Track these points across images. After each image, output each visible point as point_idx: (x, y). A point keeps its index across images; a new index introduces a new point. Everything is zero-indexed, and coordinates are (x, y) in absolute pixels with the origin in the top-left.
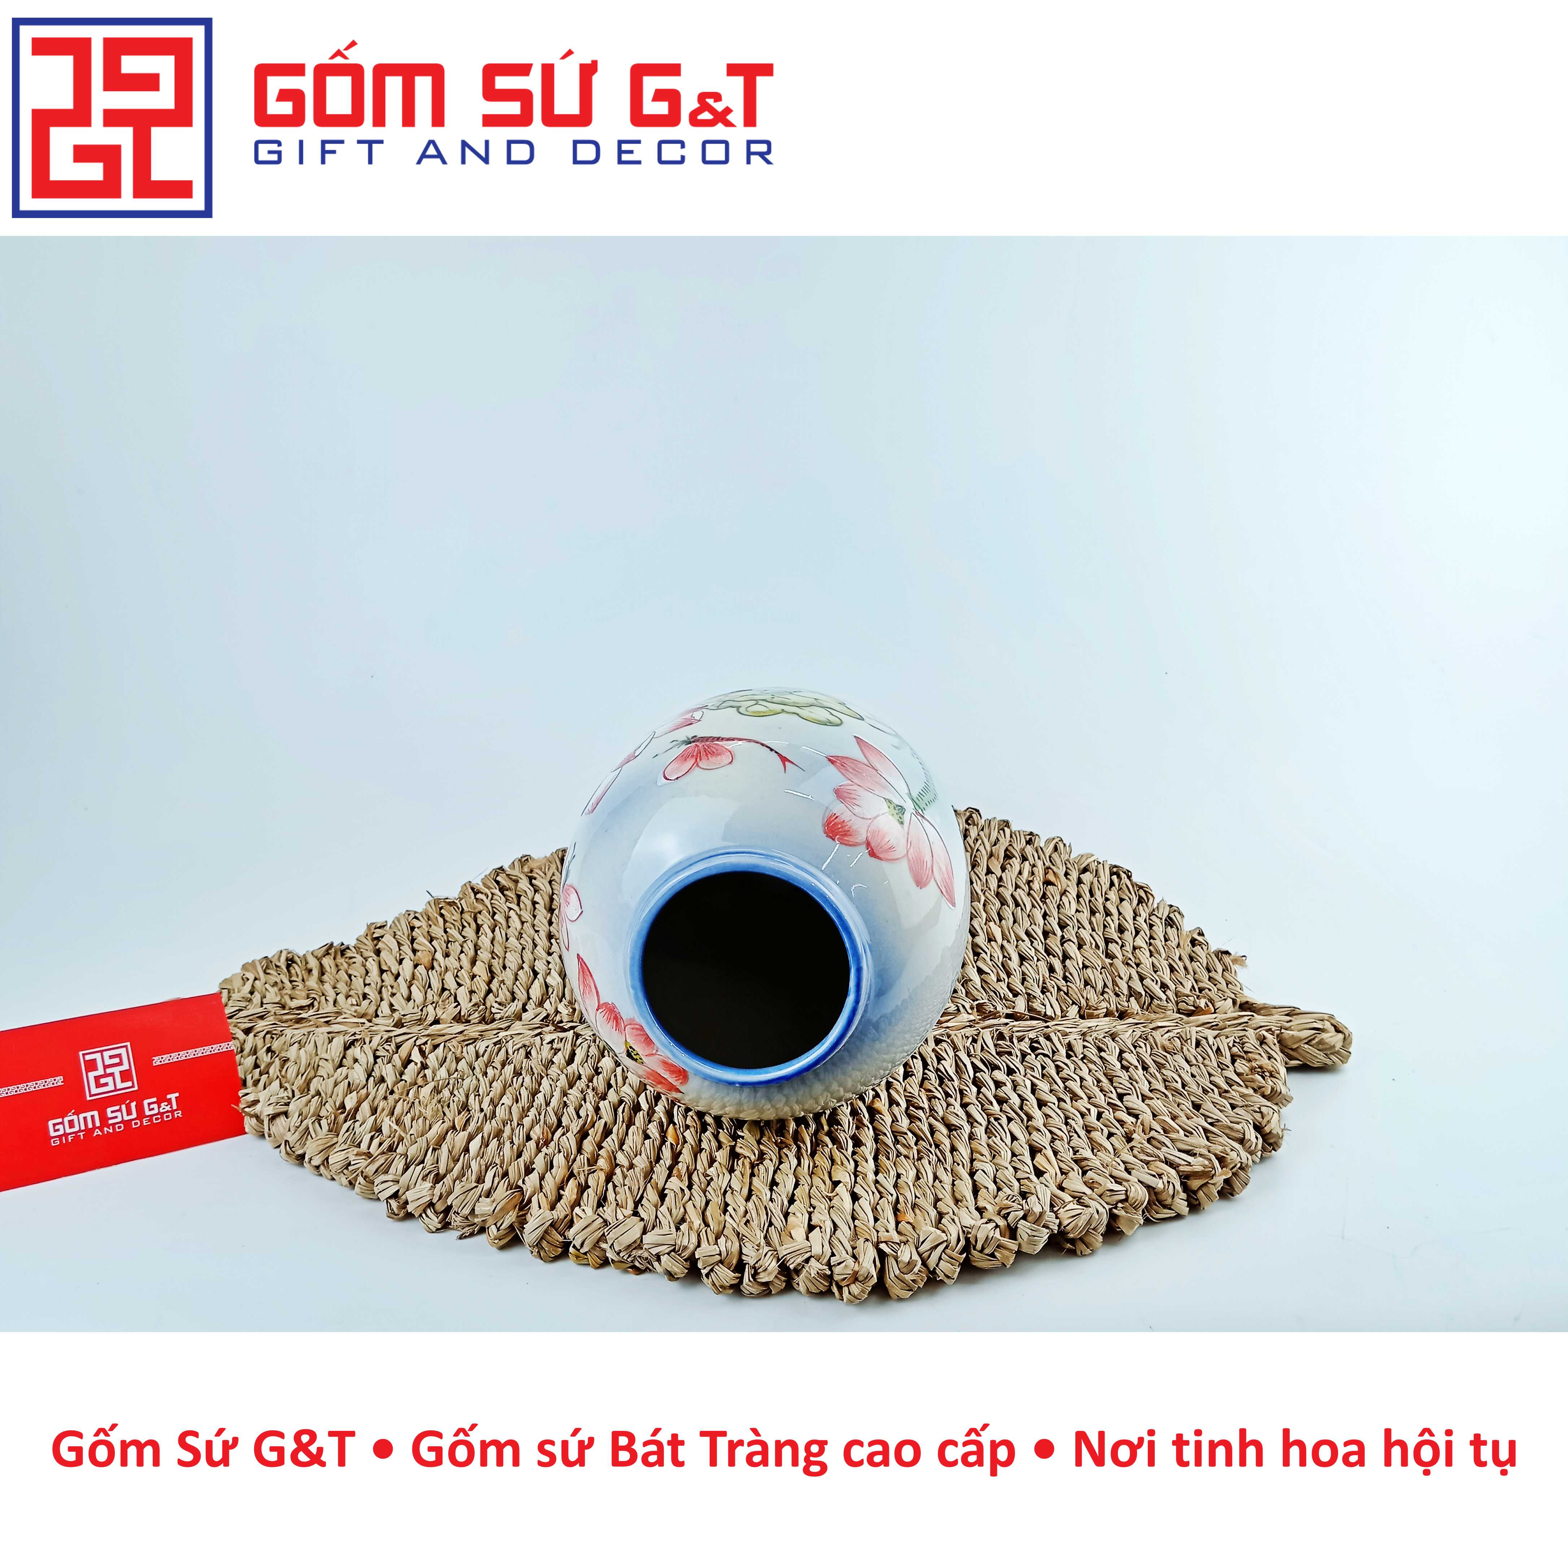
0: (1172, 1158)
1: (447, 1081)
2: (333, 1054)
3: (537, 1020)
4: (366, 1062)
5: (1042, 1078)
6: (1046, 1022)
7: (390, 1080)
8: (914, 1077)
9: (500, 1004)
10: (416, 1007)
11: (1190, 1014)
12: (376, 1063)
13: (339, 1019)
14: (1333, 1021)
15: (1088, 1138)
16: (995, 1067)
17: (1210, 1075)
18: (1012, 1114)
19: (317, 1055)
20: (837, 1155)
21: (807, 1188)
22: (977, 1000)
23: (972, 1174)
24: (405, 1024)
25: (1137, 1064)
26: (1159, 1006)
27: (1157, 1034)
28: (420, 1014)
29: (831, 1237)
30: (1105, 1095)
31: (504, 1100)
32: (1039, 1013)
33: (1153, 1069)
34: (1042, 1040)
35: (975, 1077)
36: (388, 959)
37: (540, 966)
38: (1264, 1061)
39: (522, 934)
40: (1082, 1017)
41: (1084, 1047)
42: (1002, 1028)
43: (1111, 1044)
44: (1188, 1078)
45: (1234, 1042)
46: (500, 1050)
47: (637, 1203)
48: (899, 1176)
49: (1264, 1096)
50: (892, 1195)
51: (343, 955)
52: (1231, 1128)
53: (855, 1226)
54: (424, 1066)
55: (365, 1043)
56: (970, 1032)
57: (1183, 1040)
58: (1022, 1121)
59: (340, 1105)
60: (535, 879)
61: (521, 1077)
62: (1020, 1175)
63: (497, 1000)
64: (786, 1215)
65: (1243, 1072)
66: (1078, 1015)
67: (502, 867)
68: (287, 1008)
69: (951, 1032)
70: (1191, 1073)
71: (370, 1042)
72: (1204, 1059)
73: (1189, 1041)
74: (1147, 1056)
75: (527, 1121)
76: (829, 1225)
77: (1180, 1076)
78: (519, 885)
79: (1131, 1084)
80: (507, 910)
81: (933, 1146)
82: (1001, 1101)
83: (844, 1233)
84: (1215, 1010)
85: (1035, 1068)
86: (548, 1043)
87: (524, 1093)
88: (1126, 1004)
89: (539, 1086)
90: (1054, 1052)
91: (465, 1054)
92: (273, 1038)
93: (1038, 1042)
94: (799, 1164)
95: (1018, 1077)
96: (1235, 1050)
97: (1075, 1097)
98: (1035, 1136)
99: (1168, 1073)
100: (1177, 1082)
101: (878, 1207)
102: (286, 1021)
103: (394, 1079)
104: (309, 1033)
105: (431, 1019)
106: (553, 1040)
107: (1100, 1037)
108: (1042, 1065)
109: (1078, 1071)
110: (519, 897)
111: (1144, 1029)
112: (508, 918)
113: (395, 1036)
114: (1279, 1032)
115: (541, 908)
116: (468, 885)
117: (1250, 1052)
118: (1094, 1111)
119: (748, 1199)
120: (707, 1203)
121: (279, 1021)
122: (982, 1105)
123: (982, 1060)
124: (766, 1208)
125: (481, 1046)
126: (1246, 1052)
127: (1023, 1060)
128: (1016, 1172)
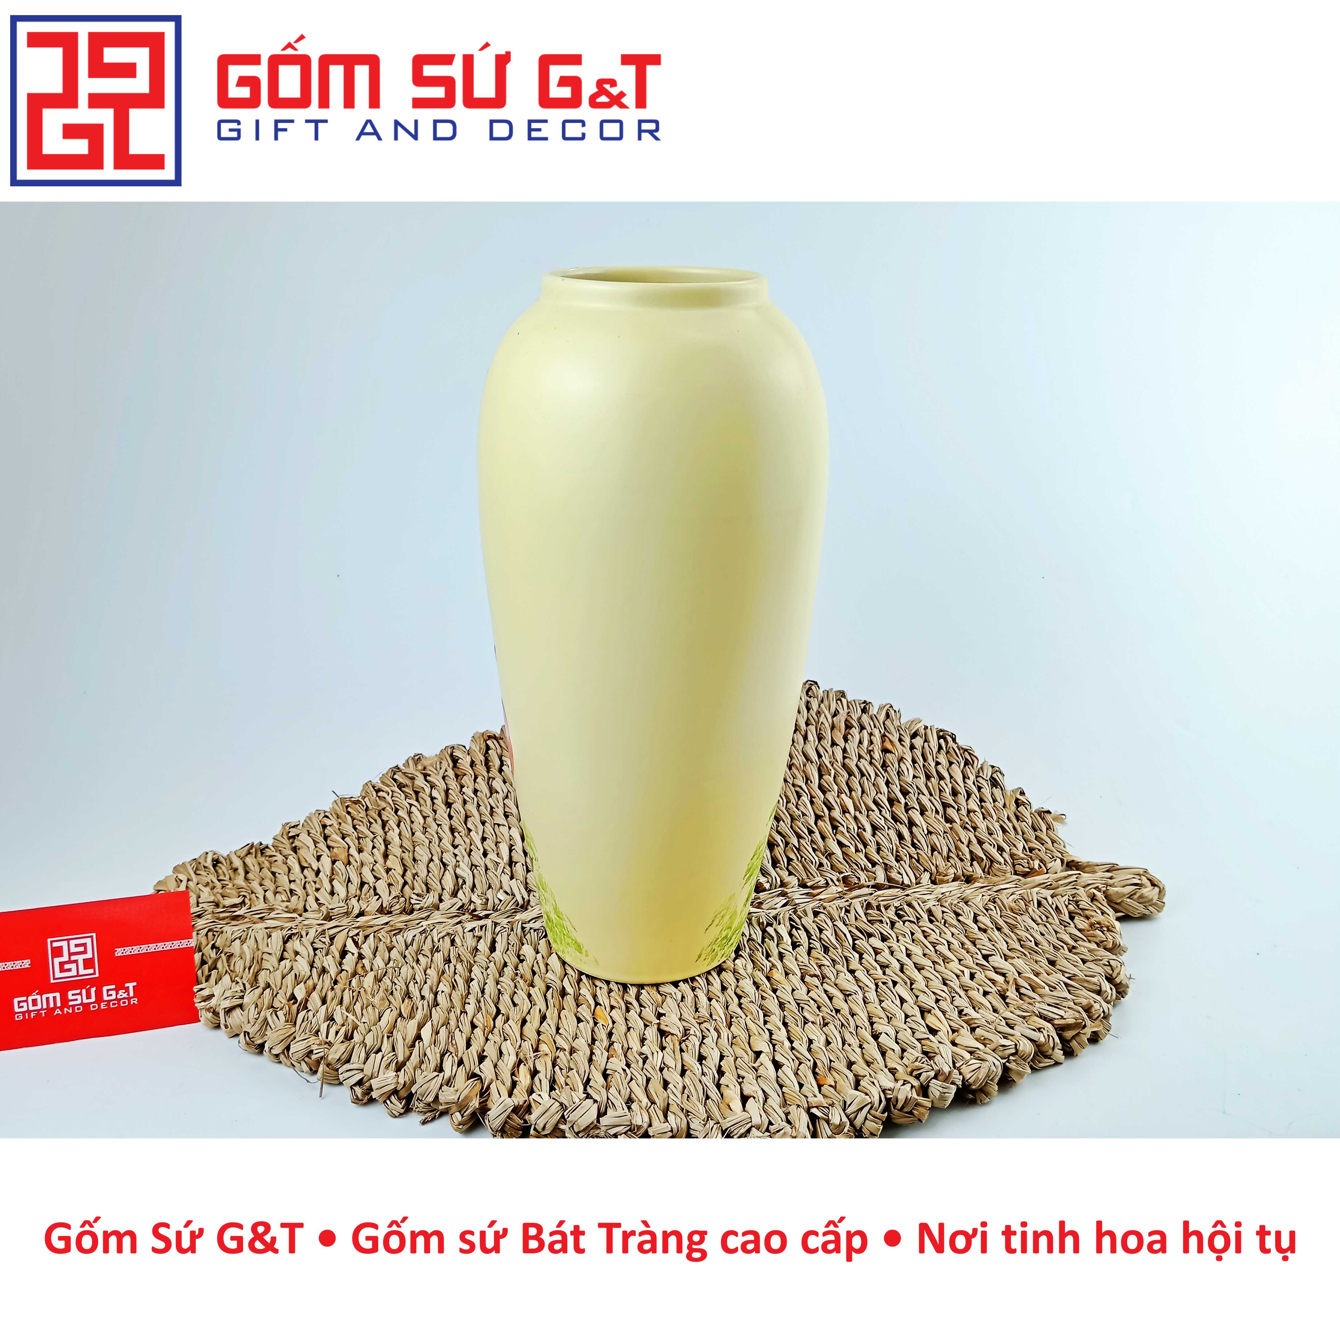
0: (1045, 1012)
1: (385, 970)
2: (274, 948)
3: (454, 910)
4: (307, 955)
5: (913, 942)
6: (904, 889)
7: (333, 970)
8: (801, 947)
9: (418, 895)
10: (341, 901)
11: (1025, 875)
12: (315, 955)
13: (272, 915)
14: (1147, 875)
15: (969, 997)
16: (870, 935)
17: (1056, 932)
18: (896, 979)
19: (259, 950)
20: (751, 1026)
21: (731, 1059)
22: (842, 873)
23: (876, 1037)
24: (333, 918)
25: (993, 927)
26: (999, 870)
27: (1003, 896)
28: (346, 907)
29: (764, 1105)
30: (972, 956)
31: (441, 987)
32: (897, 882)
33: (1006, 930)
34: (906, 907)
35: (854, 944)
36: (308, 855)
37: (448, 858)
38: (1100, 918)
39: (426, 829)
40: (934, 882)
41: (943, 912)
42: (870, 898)
43: (966, 908)
44: (1039, 938)
45: (1069, 900)
46: (426, 938)
47: (587, 1083)
48: (811, 1042)
49: (1105, 949)
50: (810, 1061)
51: (262, 851)
52: (1087, 981)
53: (783, 1093)
54: (361, 957)
55: (302, 937)
56: (842, 903)
57: (1027, 903)
58: (906, 983)
59: (289, 998)
60: (429, 775)
61: (451, 965)
62: (918, 1035)
63: (414, 891)
64: (718, 1086)
65: (1083, 928)
66: (930, 881)
67: (397, 766)
68: (221, 906)
69: (825, 904)
70: (1040, 932)
71: (307, 935)
72: (1047, 918)
73: (1032, 902)
74: (998, 917)
75: (470, 1009)
76: (761, 1095)
77: (1032, 936)
78: (416, 782)
79: (993, 945)
80: (408, 806)
81: (834, 1011)
82: (884, 967)
83: (775, 1101)
84: (1047, 870)
85: (906, 935)
86: (469, 931)
87: (460, 982)
88: (971, 869)
89: (470, 974)
90: (918, 919)
91: (395, 943)
92: (214, 935)
93: (901, 909)
94: (719, 1037)
95: (893, 943)
96: (1071, 907)
97: (946, 960)
98: (922, 997)
99: (1023, 934)
100: (1031, 941)
101: (799, 1072)
102: (224, 919)
103: (337, 970)
104: (248, 928)
105: (356, 911)
106: (474, 928)
107: (955, 902)
108: (910, 931)
109: (943, 934)
110: (417, 793)
111: (990, 892)
112: (410, 813)
113: (328, 929)
114: (1105, 889)
115: (439, 802)
116: (369, 784)
117: (1087, 910)
118: (967, 972)
119: (683, 1073)
120: (648, 1080)
121: (217, 919)
122: (868, 971)
123: (857, 928)
124: (700, 1081)
125: (409, 935)
126: (1081, 909)
127: (892, 926)
128: (914, 1033)
